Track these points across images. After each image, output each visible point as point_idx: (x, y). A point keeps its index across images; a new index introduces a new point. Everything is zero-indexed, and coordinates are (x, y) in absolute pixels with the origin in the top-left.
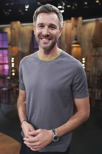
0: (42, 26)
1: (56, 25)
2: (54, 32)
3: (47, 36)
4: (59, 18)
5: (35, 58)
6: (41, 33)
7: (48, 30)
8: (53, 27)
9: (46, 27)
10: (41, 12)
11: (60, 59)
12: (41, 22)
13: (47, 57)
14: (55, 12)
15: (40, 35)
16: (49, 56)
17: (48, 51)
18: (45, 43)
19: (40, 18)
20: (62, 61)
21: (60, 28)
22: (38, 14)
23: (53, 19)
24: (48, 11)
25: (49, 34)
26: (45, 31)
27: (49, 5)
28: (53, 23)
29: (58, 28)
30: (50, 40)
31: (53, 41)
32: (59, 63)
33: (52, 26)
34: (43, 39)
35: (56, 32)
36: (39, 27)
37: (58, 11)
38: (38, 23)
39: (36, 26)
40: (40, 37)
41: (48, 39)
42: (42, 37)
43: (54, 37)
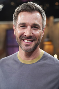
0: (24, 26)
2: (37, 32)
5: (15, 61)
6: (23, 34)
7: (30, 30)
8: (36, 27)
9: (29, 27)
10: (23, 10)
11: (42, 62)
12: (23, 22)
15: (21, 36)
16: (31, 58)
17: (30, 53)
18: (27, 45)
19: (22, 18)
21: (43, 28)
23: (36, 19)
24: (31, 10)
25: (32, 35)
26: (27, 32)
27: (32, 3)
30: (32, 41)
31: (36, 42)
32: (42, 66)
34: (25, 41)
35: (40, 33)
36: (20, 27)
37: (42, 10)
38: (19, 23)
39: (17, 25)
40: (22, 38)
41: (31, 40)
42: (24, 39)
43: (37, 38)
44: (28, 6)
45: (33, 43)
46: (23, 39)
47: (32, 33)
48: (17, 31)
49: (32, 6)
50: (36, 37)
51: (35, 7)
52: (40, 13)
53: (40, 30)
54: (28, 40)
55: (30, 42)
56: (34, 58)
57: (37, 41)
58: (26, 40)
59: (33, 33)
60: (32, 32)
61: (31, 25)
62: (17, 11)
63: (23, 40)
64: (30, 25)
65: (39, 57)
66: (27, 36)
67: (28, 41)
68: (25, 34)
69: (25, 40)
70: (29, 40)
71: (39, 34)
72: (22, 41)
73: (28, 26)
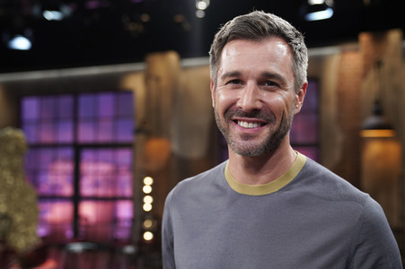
0: (237, 80)
2: (277, 98)
3: (252, 113)
4: (294, 54)
5: (217, 186)
6: (234, 103)
7: (255, 93)
8: (272, 84)
9: (251, 84)
10: (235, 36)
11: (298, 190)
12: (235, 68)
13: (255, 181)
14: (279, 33)
15: (229, 109)
16: (263, 177)
17: (259, 161)
18: (246, 137)
19: (232, 57)
20: (307, 194)
21: (297, 86)
22: (223, 42)
23: (273, 59)
24: (256, 33)
25: (259, 105)
26: (245, 98)
27: (261, 13)
28: (274, 69)
29: (290, 85)
30: (263, 124)
31: (275, 127)
32: (297, 201)
33: (269, 81)
34: (242, 124)
35: (284, 99)
36: (229, 82)
37: (291, 32)
38: (223, 73)
39: (219, 80)
40: (231, 116)
41: (258, 122)
42: (238, 118)
43: (277, 116)
44: (248, 22)
45: (266, 131)
46: (235, 117)
47: (261, 101)
48: (219, 96)
49: (259, 23)
50: (272, 113)
51: (270, 24)
52: (287, 40)
53: (286, 90)
54: (248, 122)
55: (255, 125)
56: (273, 178)
57: (278, 122)
58: (244, 121)
59: (264, 99)
60: (259, 98)
61: (255, 76)
62: (220, 40)
63: (236, 121)
64: (253, 78)
65: (288, 175)
66: (244, 109)
67: (251, 125)
68: (239, 104)
69: (240, 121)
70: (254, 122)
71: (284, 103)
72: (232, 125)
73: (247, 79)
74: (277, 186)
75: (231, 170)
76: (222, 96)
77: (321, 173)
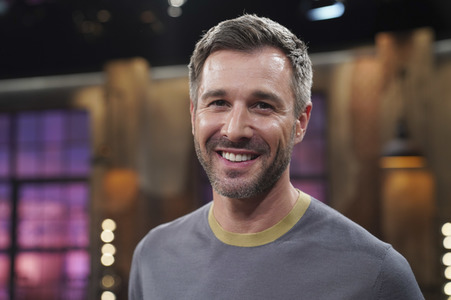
0: (221, 100)
1: (279, 94)
2: (272, 124)
3: (240, 143)
4: (294, 68)
6: (217, 130)
7: (243, 117)
8: (265, 106)
9: (238, 106)
10: (220, 45)
12: (219, 86)
14: (275, 42)
15: (212, 136)
17: (250, 203)
18: (233, 174)
19: (217, 71)
21: (297, 109)
22: (206, 53)
23: (266, 74)
24: (245, 42)
25: (248, 132)
26: (231, 124)
27: (253, 18)
28: (267, 87)
29: (289, 107)
30: (254, 157)
31: (269, 160)
33: (261, 102)
34: (227, 156)
35: (280, 125)
36: (208, 106)
37: (290, 41)
38: (205, 92)
39: (200, 100)
40: (214, 146)
41: (247, 154)
42: (223, 148)
43: (272, 146)
44: (235, 29)
45: (257, 167)
46: (218, 148)
47: (252, 128)
48: (199, 120)
49: (249, 30)
50: (266, 142)
51: (263, 31)
52: (285, 51)
53: (284, 114)
54: (236, 154)
55: (244, 158)
56: (269, 224)
57: (273, 154)
58: (230, 153)
59: (255, 125)
60: (249, 123)
61: (245, 96)
62: (202, 50)
63: (220, 153)
64: (241, 98)
65: (287, 221)
66: (229, 138)
67: (238, 158)
68: (223, 131)
69: (226, 152)
70: (242, 154)
71: (280, 130)
72: (216, 157)
73: (234, 99)
74: (273, 234)
75: (216, 214)
76: (203, 120)
77: (329, 217)
